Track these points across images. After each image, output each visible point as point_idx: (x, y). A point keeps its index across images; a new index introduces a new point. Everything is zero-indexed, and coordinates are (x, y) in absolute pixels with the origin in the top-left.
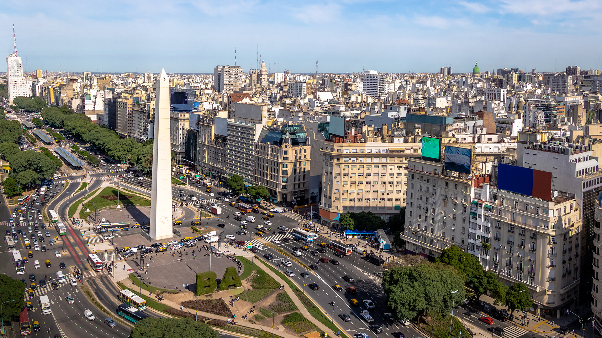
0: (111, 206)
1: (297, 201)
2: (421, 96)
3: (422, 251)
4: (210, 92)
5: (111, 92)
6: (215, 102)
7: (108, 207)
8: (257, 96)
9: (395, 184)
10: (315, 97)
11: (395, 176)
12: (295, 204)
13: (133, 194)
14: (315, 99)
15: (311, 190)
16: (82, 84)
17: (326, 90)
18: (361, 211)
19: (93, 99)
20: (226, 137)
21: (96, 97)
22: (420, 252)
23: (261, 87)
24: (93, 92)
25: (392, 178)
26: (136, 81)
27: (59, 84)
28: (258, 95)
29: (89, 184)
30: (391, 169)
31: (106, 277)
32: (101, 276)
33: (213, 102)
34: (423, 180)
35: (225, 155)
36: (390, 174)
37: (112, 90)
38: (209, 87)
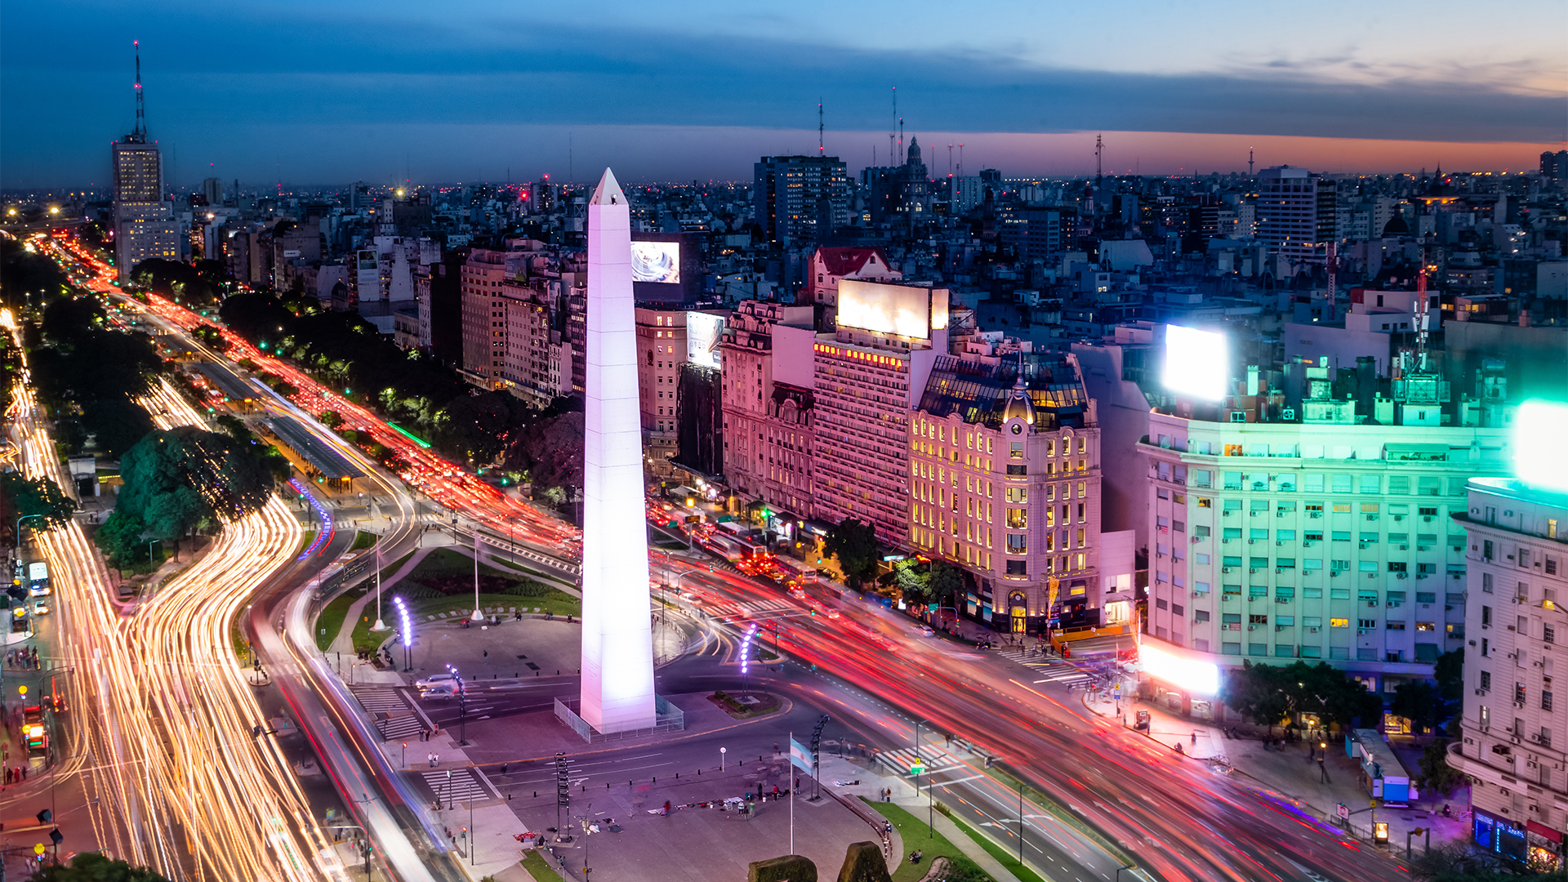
0: (453, 613)
1: (1063, 617)
2: (1476, 255)
3: (1535, 817)
4: (743, 241)
5: (438, 246)
6: (762, 275)
7: (442, 615)
8: (897, 256)
9: (1412, 570)
10: (1093, 259)
11: (1413, 542)
12: (1054, 627)
13: (520, 573)
14: (1094, 267)
15: (1107, 579)
16: (347, 218)
17: (1128, 235)
18: (1293, 661)
19: (381, 266)
20: (810, 391)
21: (388, 258)
22: (1530, 821)
23: (908, 225)
24: (383, 243)
25: (1403, 548)
26: (508, 210)
27: (276, 220)
28: (901, 251)
29: (380, 537)
30: (1398, 518)
31: (445, 859)
32: (432, 855)
33: (755, 276)
34: (1531, 564)
35: (809, 452)
36: (1392, 537)
37: (439, 238)
38: (739, 222)
